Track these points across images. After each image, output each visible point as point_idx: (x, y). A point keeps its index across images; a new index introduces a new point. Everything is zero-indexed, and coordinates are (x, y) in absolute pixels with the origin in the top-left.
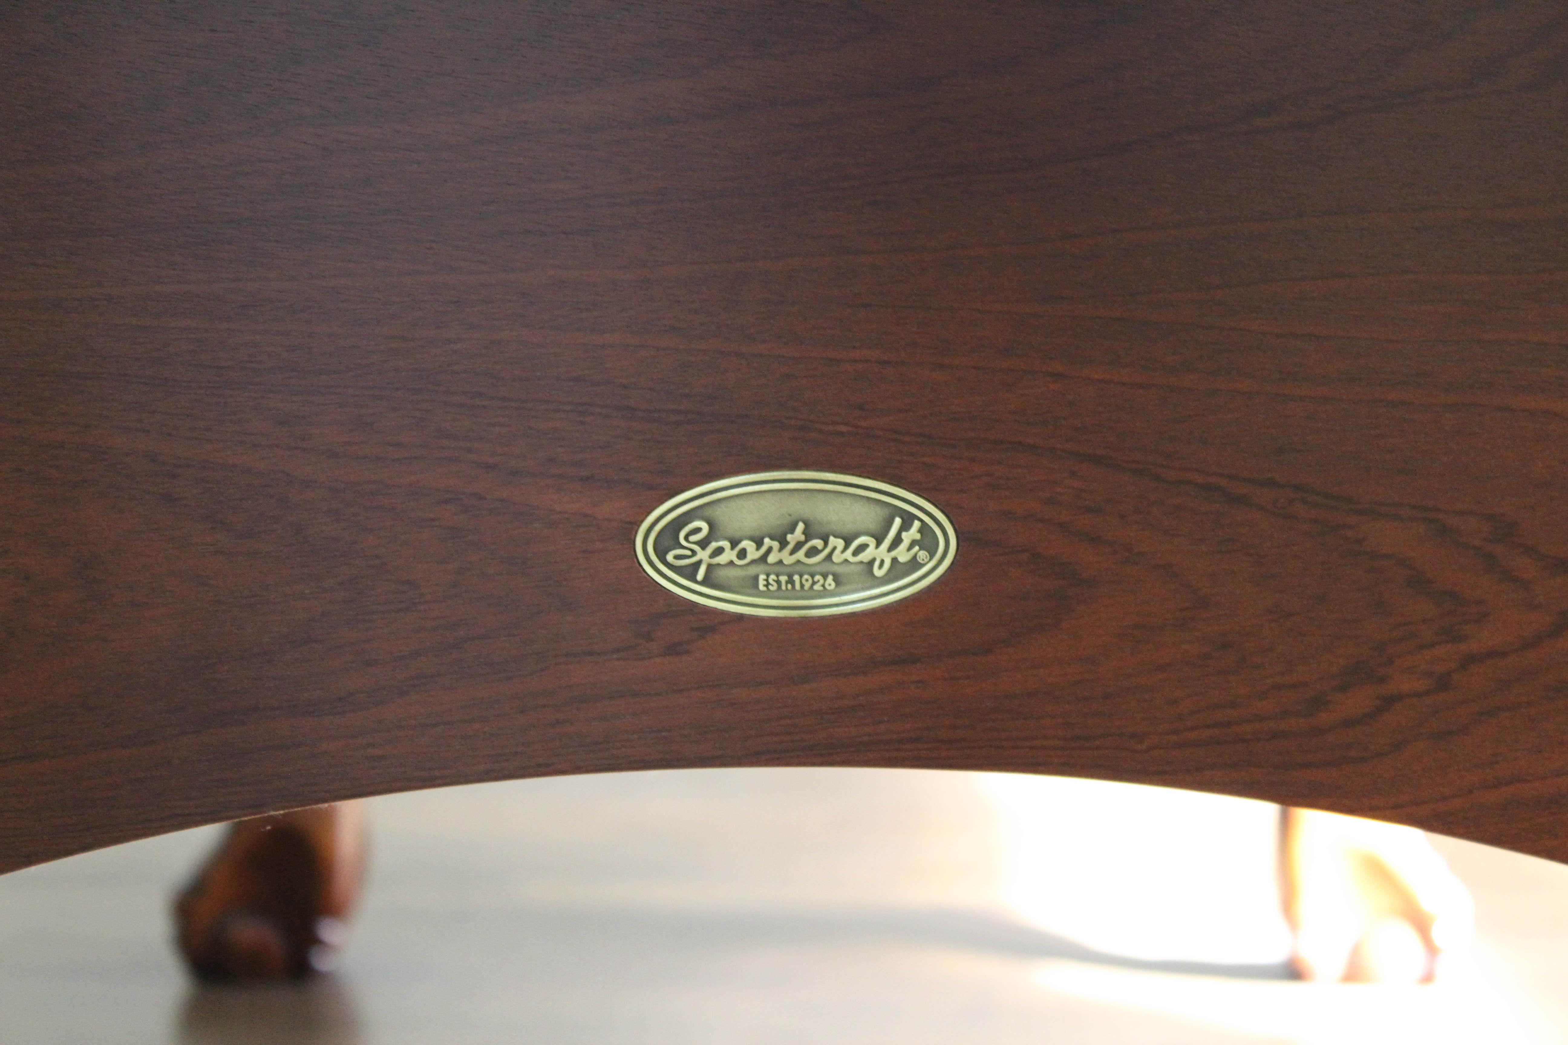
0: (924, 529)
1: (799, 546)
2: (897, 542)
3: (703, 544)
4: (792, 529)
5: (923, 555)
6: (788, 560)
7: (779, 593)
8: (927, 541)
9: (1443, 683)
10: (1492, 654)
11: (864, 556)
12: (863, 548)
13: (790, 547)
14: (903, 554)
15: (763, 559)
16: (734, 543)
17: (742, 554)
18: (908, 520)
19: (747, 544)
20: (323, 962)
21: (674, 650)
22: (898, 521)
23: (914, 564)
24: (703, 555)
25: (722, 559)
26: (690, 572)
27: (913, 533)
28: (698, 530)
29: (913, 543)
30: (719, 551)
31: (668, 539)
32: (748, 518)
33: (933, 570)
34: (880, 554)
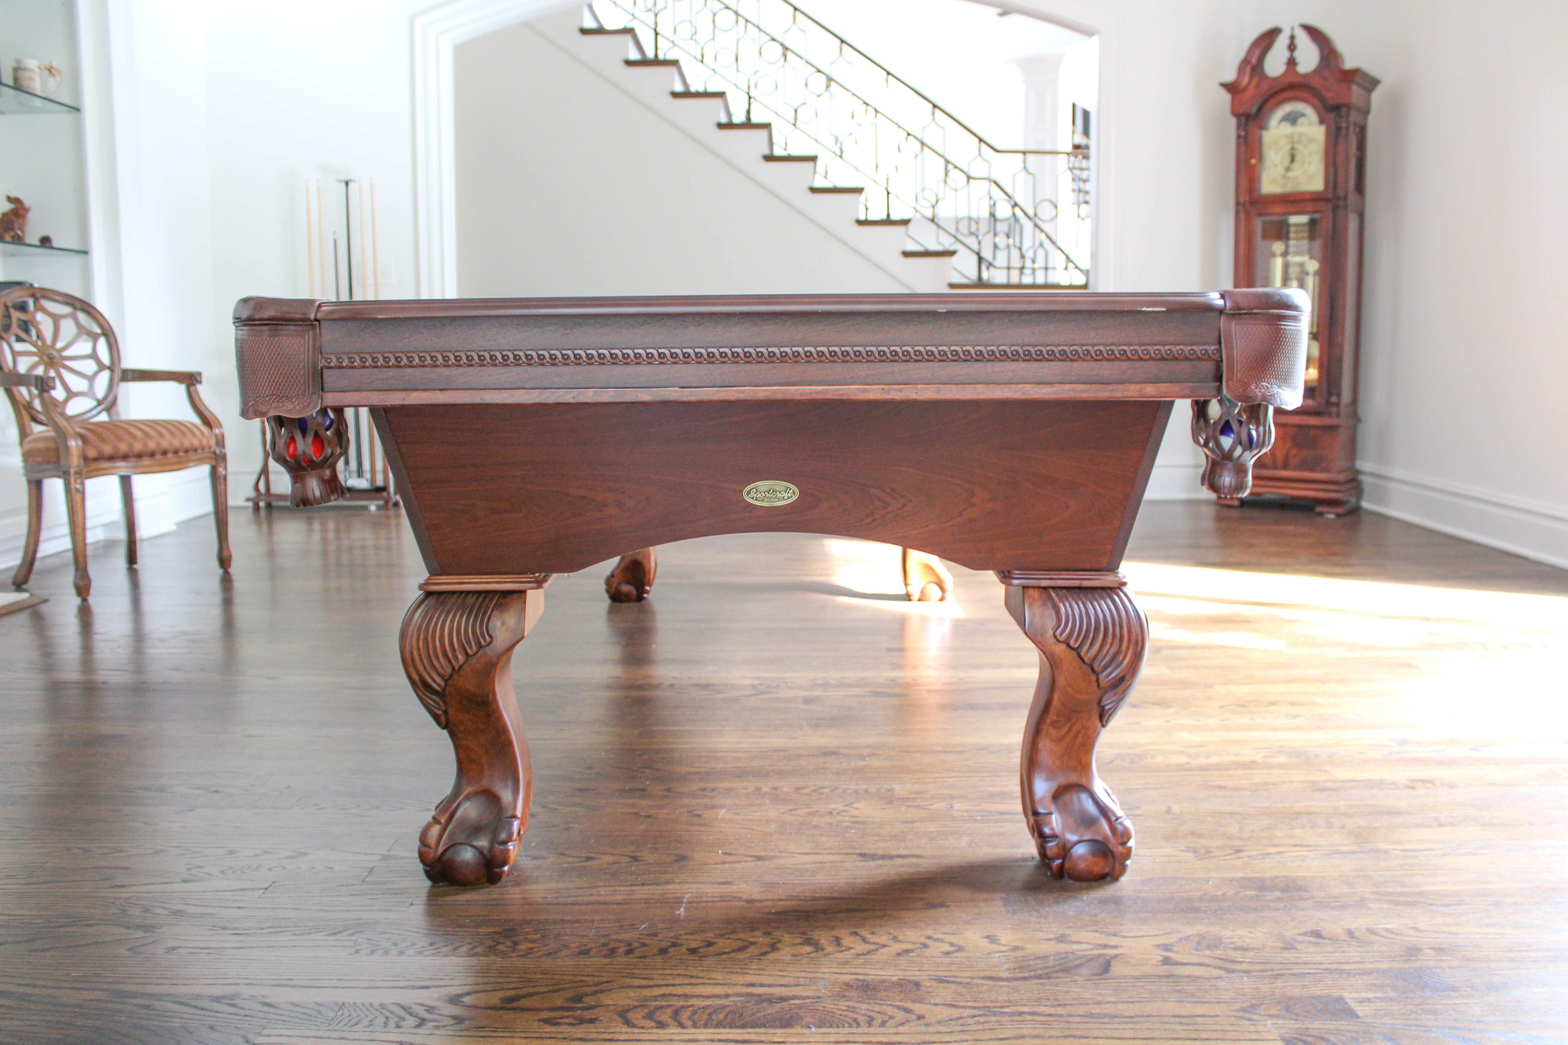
0: (794, 491)
2: (789, 493)
3: (755, 493)
4: (770, 491)
5: (793, 495)
6: (770, 496)
7: (768, 502)
8: (794, 493)
10: (892, 511)
11: (783, 495)
13: (770, 494)
14: (790, 495)
15: (765, 496)
16: (760, 493)
17: (762, 495)
18: (791, 489)
19: (762, 493)
21: (749, 512)
22: (789, 490)
23: (792, 497)
24: (755, 495)
25: (758, 496)
26: (752, 498)
27: (791, 491)
28: (753, 491)
29: (792, 493)
31: (749, 492)
32: (763, 489)
33: (795, 498)
34: (786, 495)
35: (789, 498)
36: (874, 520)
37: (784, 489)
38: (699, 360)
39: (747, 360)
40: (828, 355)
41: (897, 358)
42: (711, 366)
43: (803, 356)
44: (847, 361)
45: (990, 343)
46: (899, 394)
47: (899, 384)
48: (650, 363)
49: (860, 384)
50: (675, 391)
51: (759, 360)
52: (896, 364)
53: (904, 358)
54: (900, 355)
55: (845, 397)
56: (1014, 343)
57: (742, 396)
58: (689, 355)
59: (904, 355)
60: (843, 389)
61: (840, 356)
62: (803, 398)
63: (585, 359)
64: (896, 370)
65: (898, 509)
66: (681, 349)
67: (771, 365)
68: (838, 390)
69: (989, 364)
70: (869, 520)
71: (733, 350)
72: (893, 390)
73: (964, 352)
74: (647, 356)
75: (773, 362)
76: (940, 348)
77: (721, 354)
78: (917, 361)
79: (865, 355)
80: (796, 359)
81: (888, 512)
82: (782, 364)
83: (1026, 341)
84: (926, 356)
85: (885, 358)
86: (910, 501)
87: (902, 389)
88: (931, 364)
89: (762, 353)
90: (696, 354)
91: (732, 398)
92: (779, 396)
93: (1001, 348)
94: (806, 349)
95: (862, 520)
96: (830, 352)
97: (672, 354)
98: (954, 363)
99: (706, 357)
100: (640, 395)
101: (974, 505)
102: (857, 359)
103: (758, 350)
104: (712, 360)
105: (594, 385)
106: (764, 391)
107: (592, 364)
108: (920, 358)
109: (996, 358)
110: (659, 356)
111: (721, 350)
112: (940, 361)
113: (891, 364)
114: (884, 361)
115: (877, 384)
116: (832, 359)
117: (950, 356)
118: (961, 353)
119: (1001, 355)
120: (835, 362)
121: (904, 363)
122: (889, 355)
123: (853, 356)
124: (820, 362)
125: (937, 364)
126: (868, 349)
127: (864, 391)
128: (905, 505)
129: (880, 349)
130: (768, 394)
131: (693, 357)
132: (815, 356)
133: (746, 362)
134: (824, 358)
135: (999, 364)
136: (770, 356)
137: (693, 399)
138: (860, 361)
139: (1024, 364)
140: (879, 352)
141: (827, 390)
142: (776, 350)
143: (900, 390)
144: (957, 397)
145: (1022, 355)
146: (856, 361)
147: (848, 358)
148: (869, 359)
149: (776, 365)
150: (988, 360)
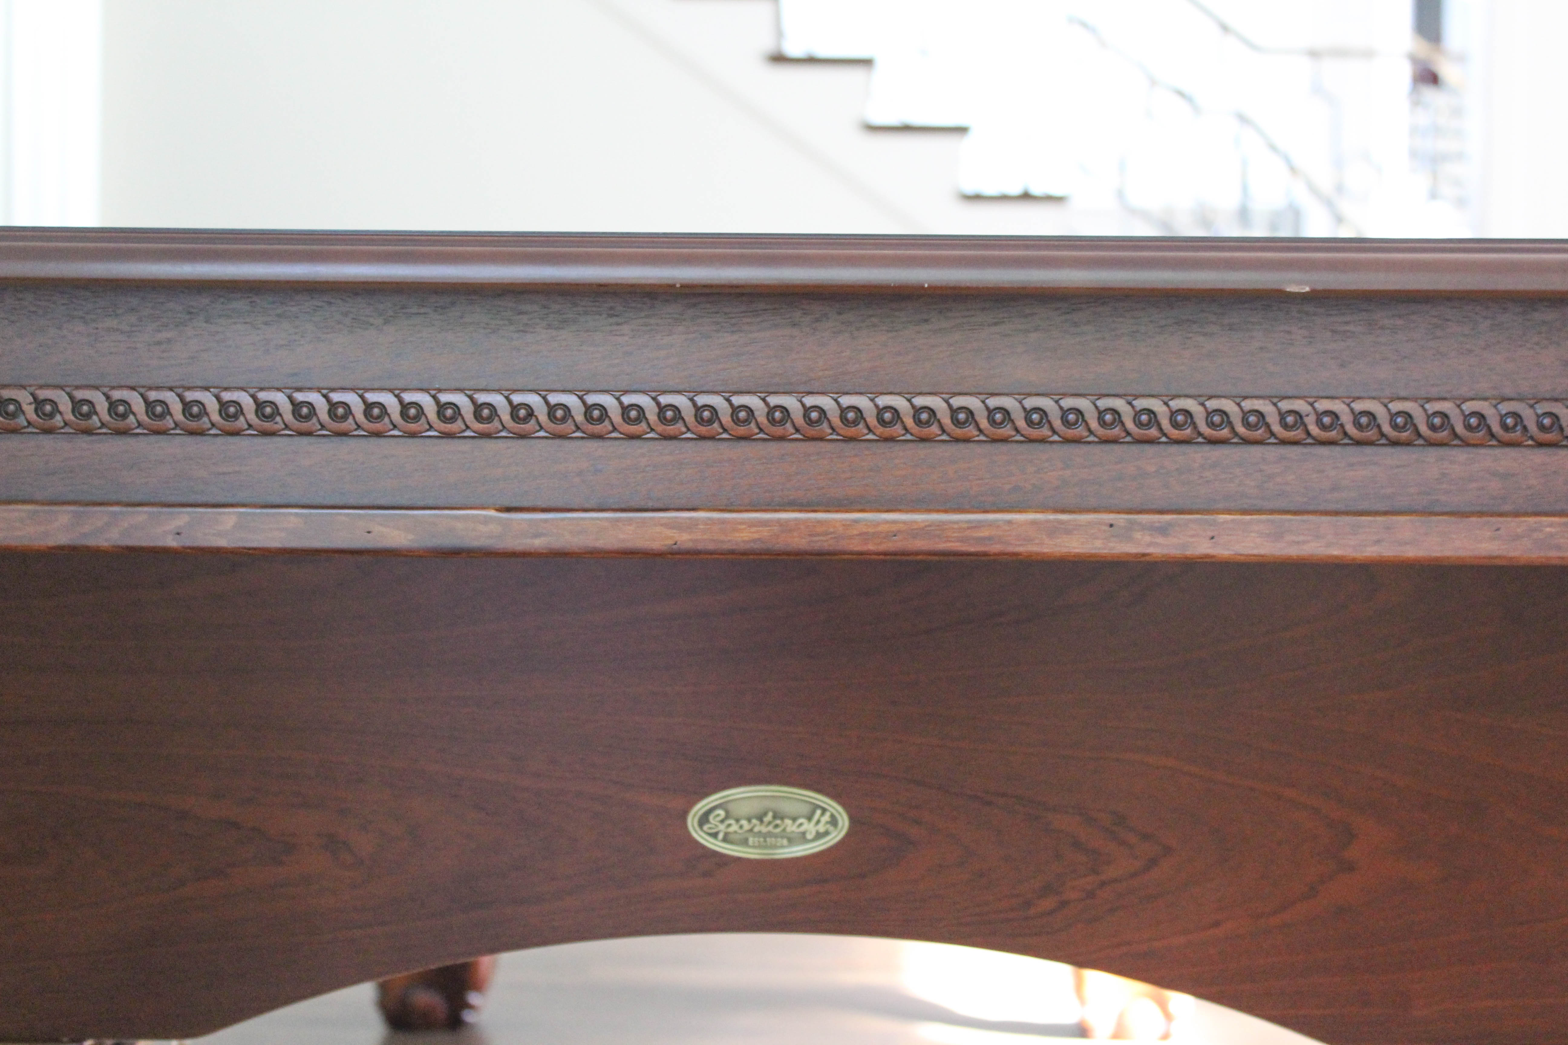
0: (832, 816)
1: (769, 823)
2: (818, 822)
3: (722, 821)
4: (765, 814)
5: (831, 828)
6: (764, 829)
7: (759, 847)
8: (834, 822)
9: (1091, 895)
10: (1115, 880)
11: (802, 829)
12: (801, 825)
13: (765, 824)
14: (821, 828)
15: (751, 830)
16: (737, 821)
17: (741, 827)
18: (824, 810)
19: (744, 822)
20: (469, 1017)
21: (706, 874)
22: (819, 812)
23: (827, 833)
24: (722, 827)
25: (731, 829)
26: (715, 835)
27: (827, 817)
28: (718, 815)
29: (827, 823)
30: (729, 825)
31: (704, 819)
32: (744, 809)
33: (836, 836)
34: (810, 828)
35: (819, 836)
36: (1064, 904)
37: (805, 809)
38: (560, 428)
39: (703, 430)
40: (947, 421)
41: (1153, 432)
42: (593, 445)
43: (872, 420)
44: (1004, 440)
45: (1434, 392)
46: (1160, 540)
47: (1161, 512)
48: (413, 435)
49: (1044, 509)
50: (486, 520)
51: (742, 430)
52: (1149, 449)
53: (1175, 433)
54: (1165, 423)
55: (996, 548)
56: (1508, 391)
57: (685, 539)
58: (531, 413)
59: (1175, 425)
60: (991, 524)
61: (984, 423)
62: (871, 547)
63: (216, 417)
64: (1152, 469)
65: (1133, 875)
66: (507, 392)
67: (773, 447)
68: (978, 525)
69: (1432, 453)
70: (1048, 903)
71: (664, 400)
72: (1143, 527)
73: (1356, 416)
74: (404, 414)
75: (782, 438)
76: (1284, 405)
77: (625, 410)
78: (1212, 442)
79: (1057, 423)
80: (851, 431)
81: (1103, 884)
82: (811, 447)
83: (1546, 388)
84: (1241, 429)
85: (1117, 431)
86: (1168, 850)
87: (1170, 524)
88: (1256, 451)
89: (750, 411)
90: (551, 409)
91: (656, 545)
92: (799, 542)
93: (1468, 407)
94: (883, 401)
95: (1028, 904)
96: (954, 412)
97: (478, 408)
98: (1324, 451)
99: (579, 418)
100: (377, 529)
101: (1350, 868)
102: (1034, 433)
103: (737, 400)
104: (598, 428)
105: (241, 496)
106: (752, 524)
107: (236, 433)
108: (1225, 432)
109: (1456, 435)
110: (440, 414)
111: (627, 400)
112: (1283, 442)
113: (1135, 448)
114: (1115, 441)
115: (1095, 510)
116: (959, 432)
117: (1314, 429)
118: (1346, 419)
119: (1469, 427)
120: (967, 440)
121: (1174, 448)
122: (1130, 425)
123: (1021, 423)
124: (923, 440)
125: (1272, 452)
126: (1068, 403)
127: (1053, 530)
128: (1153, 862)
129: (1103, 403)
130: (765, 533)
131: (543, 417)
132: (909, 422)
133: (702, 438)
134: (935, 429)
135: (1461, 455)
136: (772, 421)
137: (538, 543)
138: (1043, 441)
139: (1539, 457)
140: (1101, 413)
141: (941, 525)
142: (790, 402)
143: (1163, 530)
144: (1336, 552)
145: (1533, 428)
146: (1031, 441)
147: (1007, 431)
148: (1070, 433)
149: (787, 446)
150: (1431, 444)
